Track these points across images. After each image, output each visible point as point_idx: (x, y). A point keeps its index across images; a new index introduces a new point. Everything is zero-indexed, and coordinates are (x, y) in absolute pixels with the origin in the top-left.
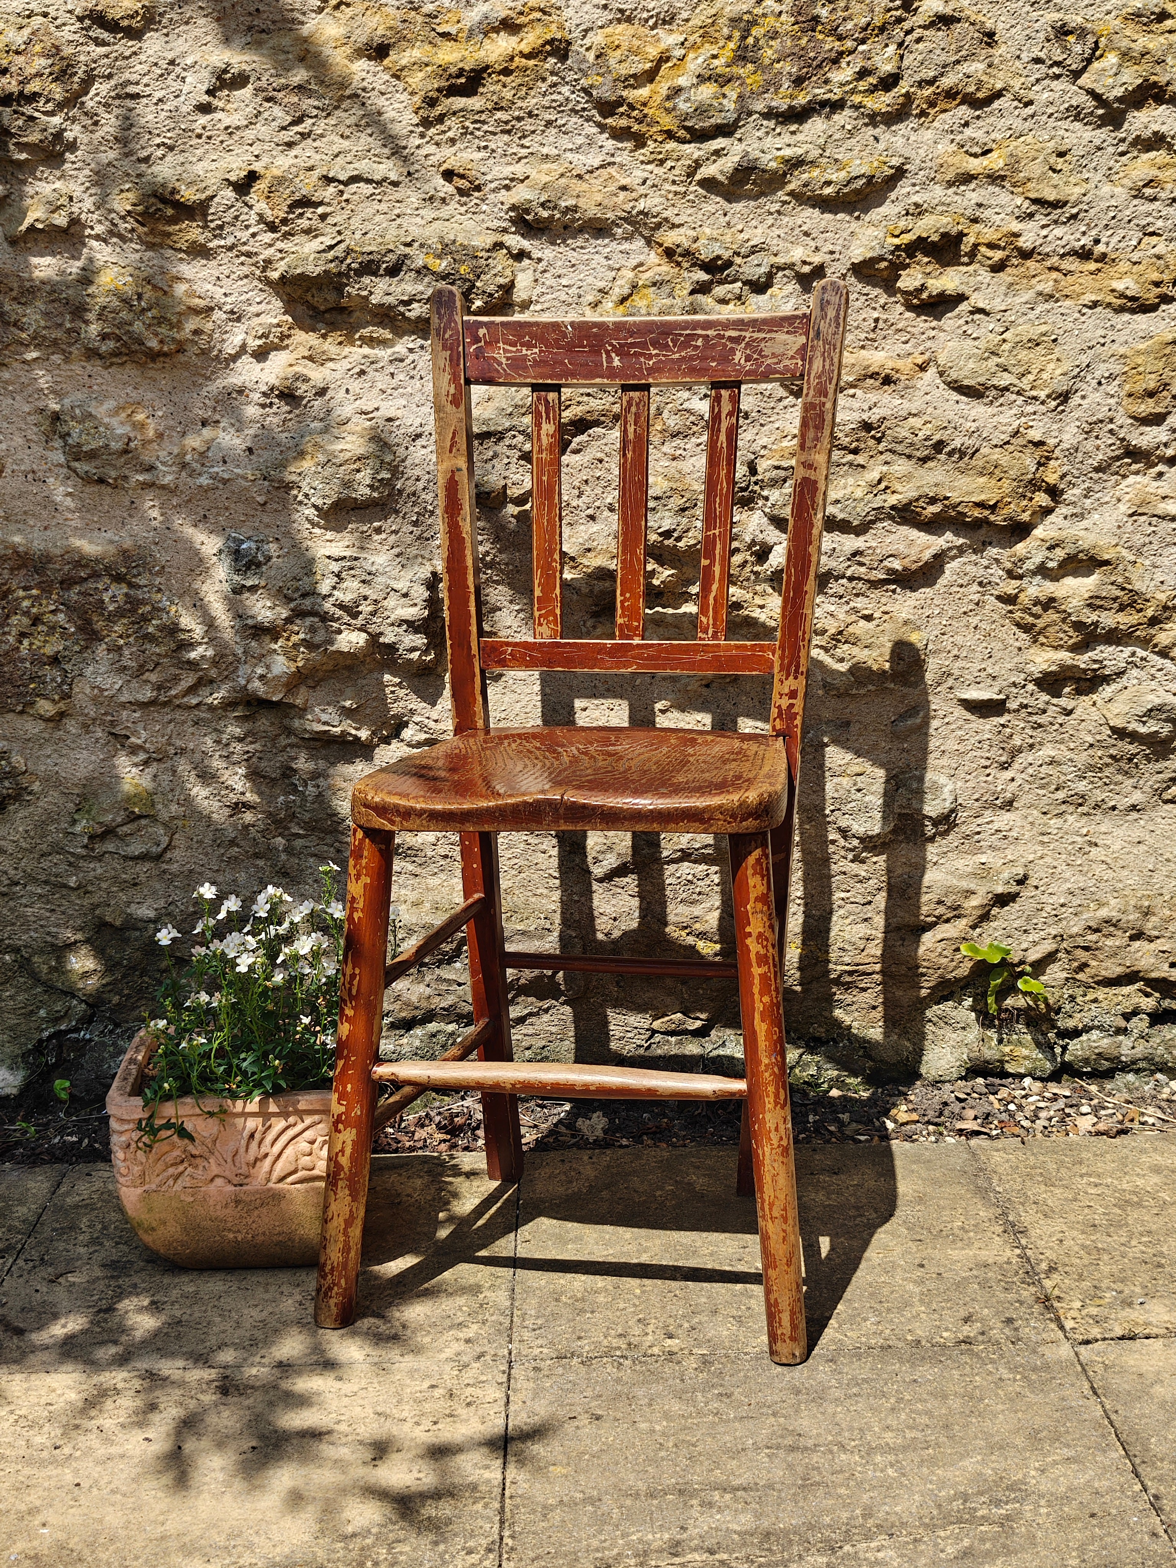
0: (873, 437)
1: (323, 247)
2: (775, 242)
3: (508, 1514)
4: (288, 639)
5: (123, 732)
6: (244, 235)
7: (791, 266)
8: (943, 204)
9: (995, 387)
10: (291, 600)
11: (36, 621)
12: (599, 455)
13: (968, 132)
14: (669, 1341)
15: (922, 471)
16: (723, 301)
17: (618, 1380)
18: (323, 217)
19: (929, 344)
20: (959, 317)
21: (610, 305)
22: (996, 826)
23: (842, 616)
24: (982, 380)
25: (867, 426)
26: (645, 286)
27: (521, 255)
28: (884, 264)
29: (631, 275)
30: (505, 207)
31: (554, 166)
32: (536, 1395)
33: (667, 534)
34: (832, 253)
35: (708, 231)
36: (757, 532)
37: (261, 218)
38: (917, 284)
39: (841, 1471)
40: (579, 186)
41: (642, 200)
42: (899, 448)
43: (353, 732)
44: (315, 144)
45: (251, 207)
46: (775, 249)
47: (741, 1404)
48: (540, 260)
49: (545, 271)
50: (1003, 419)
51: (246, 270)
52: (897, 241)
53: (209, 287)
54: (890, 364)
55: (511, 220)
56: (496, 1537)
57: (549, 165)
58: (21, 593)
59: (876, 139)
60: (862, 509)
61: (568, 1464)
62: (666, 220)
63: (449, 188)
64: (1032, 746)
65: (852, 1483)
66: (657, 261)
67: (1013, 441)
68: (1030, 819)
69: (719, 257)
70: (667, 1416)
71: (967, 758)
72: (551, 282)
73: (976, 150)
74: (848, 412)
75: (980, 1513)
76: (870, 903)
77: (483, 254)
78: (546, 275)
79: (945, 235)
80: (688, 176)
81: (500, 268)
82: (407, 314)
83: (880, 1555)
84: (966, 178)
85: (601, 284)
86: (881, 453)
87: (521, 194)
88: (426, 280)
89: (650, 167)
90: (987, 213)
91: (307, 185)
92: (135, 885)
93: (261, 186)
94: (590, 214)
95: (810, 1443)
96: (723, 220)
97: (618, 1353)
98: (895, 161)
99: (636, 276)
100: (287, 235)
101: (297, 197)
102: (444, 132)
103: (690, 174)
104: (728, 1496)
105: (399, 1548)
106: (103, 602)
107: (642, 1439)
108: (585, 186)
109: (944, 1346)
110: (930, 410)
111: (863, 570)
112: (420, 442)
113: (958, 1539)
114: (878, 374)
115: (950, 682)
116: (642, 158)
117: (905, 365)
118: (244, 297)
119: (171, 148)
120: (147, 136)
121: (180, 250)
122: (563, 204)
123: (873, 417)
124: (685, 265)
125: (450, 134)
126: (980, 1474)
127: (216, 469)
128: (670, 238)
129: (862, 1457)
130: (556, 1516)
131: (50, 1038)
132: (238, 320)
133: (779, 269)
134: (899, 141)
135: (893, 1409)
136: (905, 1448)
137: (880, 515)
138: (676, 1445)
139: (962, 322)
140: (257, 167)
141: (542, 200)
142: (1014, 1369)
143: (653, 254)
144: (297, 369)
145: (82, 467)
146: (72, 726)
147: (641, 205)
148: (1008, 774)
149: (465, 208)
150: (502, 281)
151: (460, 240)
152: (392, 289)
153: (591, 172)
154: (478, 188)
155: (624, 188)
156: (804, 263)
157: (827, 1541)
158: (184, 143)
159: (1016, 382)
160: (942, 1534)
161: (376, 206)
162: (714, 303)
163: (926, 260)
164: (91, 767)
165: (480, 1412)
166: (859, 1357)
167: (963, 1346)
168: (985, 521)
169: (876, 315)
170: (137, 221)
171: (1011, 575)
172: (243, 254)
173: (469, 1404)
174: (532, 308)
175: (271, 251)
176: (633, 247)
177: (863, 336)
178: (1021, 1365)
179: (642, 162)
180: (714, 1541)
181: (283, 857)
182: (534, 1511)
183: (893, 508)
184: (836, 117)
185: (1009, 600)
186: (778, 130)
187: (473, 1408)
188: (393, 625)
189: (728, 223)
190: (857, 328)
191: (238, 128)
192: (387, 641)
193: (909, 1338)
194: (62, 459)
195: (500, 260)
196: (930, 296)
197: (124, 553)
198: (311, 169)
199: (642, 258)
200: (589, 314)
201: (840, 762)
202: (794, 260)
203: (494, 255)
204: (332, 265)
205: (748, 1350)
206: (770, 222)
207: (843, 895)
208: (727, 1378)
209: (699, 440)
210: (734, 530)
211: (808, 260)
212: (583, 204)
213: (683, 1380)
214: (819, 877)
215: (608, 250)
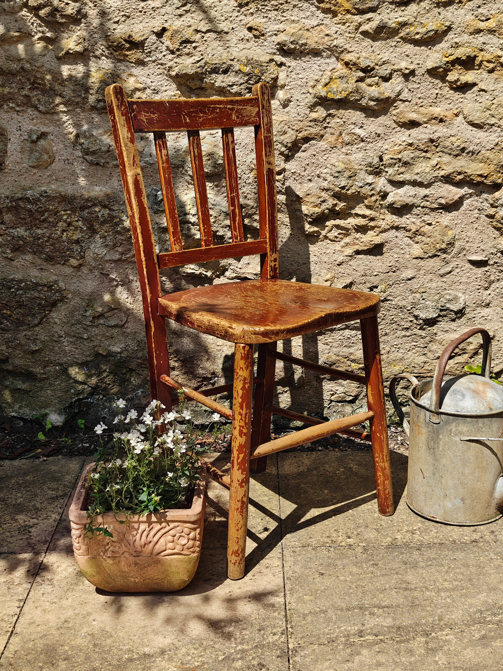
0: (434, 145)
1: (195, 61)
2: (393, 59)
3: (289, 617)
5: (107, 273)
6: (160, 56)
7: (400, 70)
8: (468, 43)
9: (488, 124)
10: (179, 216)
11: (69, 224)
12: (314, 153)
13: (480, 10)
14: (349, 540)
15: (455, 161)
16: (370, 85)
17: (329, 557)
18: (195, 48)
19: (460, 105)
20: (473, 93)
21: (320, 87)
22: (482, 314)
23: (418, 224)
24: (483, 121)
25: (432, 141)
26: (336, 79)
27: (281, 65)
28: (441, 70)
29: (329, 73)
30: (275, 44)
31: (297, 25)
32: (295, 564)
33: (343, 188)
34: (418, 64)
35: (364, 54)
36: (382, 187)
37: (168, 48)
38: (456, 78)
39: (427, 600)
40: (308, 34)
41: (335, 41)
42: (445, 150)
43: (205, 273)
44: (192, 15)
45: (163, 43)
46: (393, 62)
47: (382, 569)
48: (289, 67)
49: (292, 72)
50: (492, 138)
51: (160, 71)
52: (447, 59)
53: (145, 78)
54: (443, 114)
55: (277, 49)
56: (285, 628)
57: (294, 25)
58: (63, 213)
59: (439, 14)
60: (429, 177)
61: (312, 595)
62: (346, 49)
63: (251, 35)
64: (498, 280)
65: (432, 605)
66: (341, 67)
67: (495, 148)
68: (497, 311)
69: (369, 66)
70: (351, 573)
71: (471, 285)
72: (295, 76)
73: (483, 18)
74: (424, 135)
75: (488, 619)
76: (426, 347)
77: (265, 64)
78: (292, 73)
79: (468, 57)
80: (356, 30)
81: (272, 70)
82: (231, 91)
83: (448, 637)
84: (479, 31)
85: (317, 78)
86: (438, 152)
87: (282, 38)
88: (240, 76)
89: (339, 26)
90: (487, 47)
91: (188, 34)
92: (112, 338)
93: (167, 34)
94: (312, 47)
95: (413, 587)
96: (371, 50)
97: (328, 545)
98: (447, 24)
99: (332, 74)
100: (179, 56)
101: (184, 39)
102: (248, 10)
103: (357, 29)
104: (381, 610)
105: (244, 632)
106: (98, 217)
107: (341, 584)
108: (310, 34)
109: (466, 543)
110: (460, 134)
111: (428, 203)
113: (480, 631)
114: (437, 118)
115: (464, 252)
116: (335, 22)
117: (449, 114)
118: (159, 83)
119: (128, 17)
120: (118, 12)
121: (132, 62)
122: (301, 42)
123: (435, 137)
124: (354, 69)
125: (251, 11)
126: (486, 601)
127: (147, 159)
128: (347, 57)
129: (436, 593)
130: (309, 618)
131: (75, 401)
132: (157, 93)
133: (395, 71)
134: (449, 15)
135: (447, 572)
136: (453, 589)
137: (437, 179)
138: (356, 587)
139: (474, 95)
140: (166, 25)
141: (291, 40)
142: (496, 554)
143: (339, 64)
145: (89, 158)
146: (85, 270)
147: (335, 43)
148: (488, 292)
149: (257, 44)
150: (273, 76)
151: (255, 58)
152: (225, 80)
153: (313, 28)
154: (263, 35)
155: (327, 35)
156: (406, 69)
157: (424, 631)
158: (134, 15)
159: (498, 122)
160: (473, 628)
161: (218, 43)
162: (366, 86)
163: (460, 67)
164: (93, 288)
165: (272, 571)
166: (430, 548)
167: (474, 544)
168: (482, 183)
169: (437, 92)
170: (113, 49)
171: (492, 206)
172: (159, 64)
173: (267, 567)
174: (285, 88)
175: (172, 62)
177: (431, 101)
178: (500, 552)
179: (336, 24)
180: (377, 631)
182: (299, 616)
183: (442, 176)
184: (422, 4)
185: (491, 217)
186: (396, 10)
187: (269, 569)
188: (223, 227)
189: (373, 51)
190: (428, 97)
191: (158, 8)
192: (220, 234)
193: (451, 539)
194: (80, 154)
195: (272, 67)
196: (461, 84)
197: (107, 196)
198: (190, 26)
199: (335, 66)
200: (311, 91)
201: (416, 287)
202: (402, 67)
203: (270, 65)
204: (199, 69)
205: (383, 544)
206: (391, 50)
207: (415, 344)
208: (375, 557)
209: (358, 147)
210: (372, 186)
211: (408, 67)
212: (309, 42)
213: (356, 558)
214: (405, 336)
215: (320, 62)
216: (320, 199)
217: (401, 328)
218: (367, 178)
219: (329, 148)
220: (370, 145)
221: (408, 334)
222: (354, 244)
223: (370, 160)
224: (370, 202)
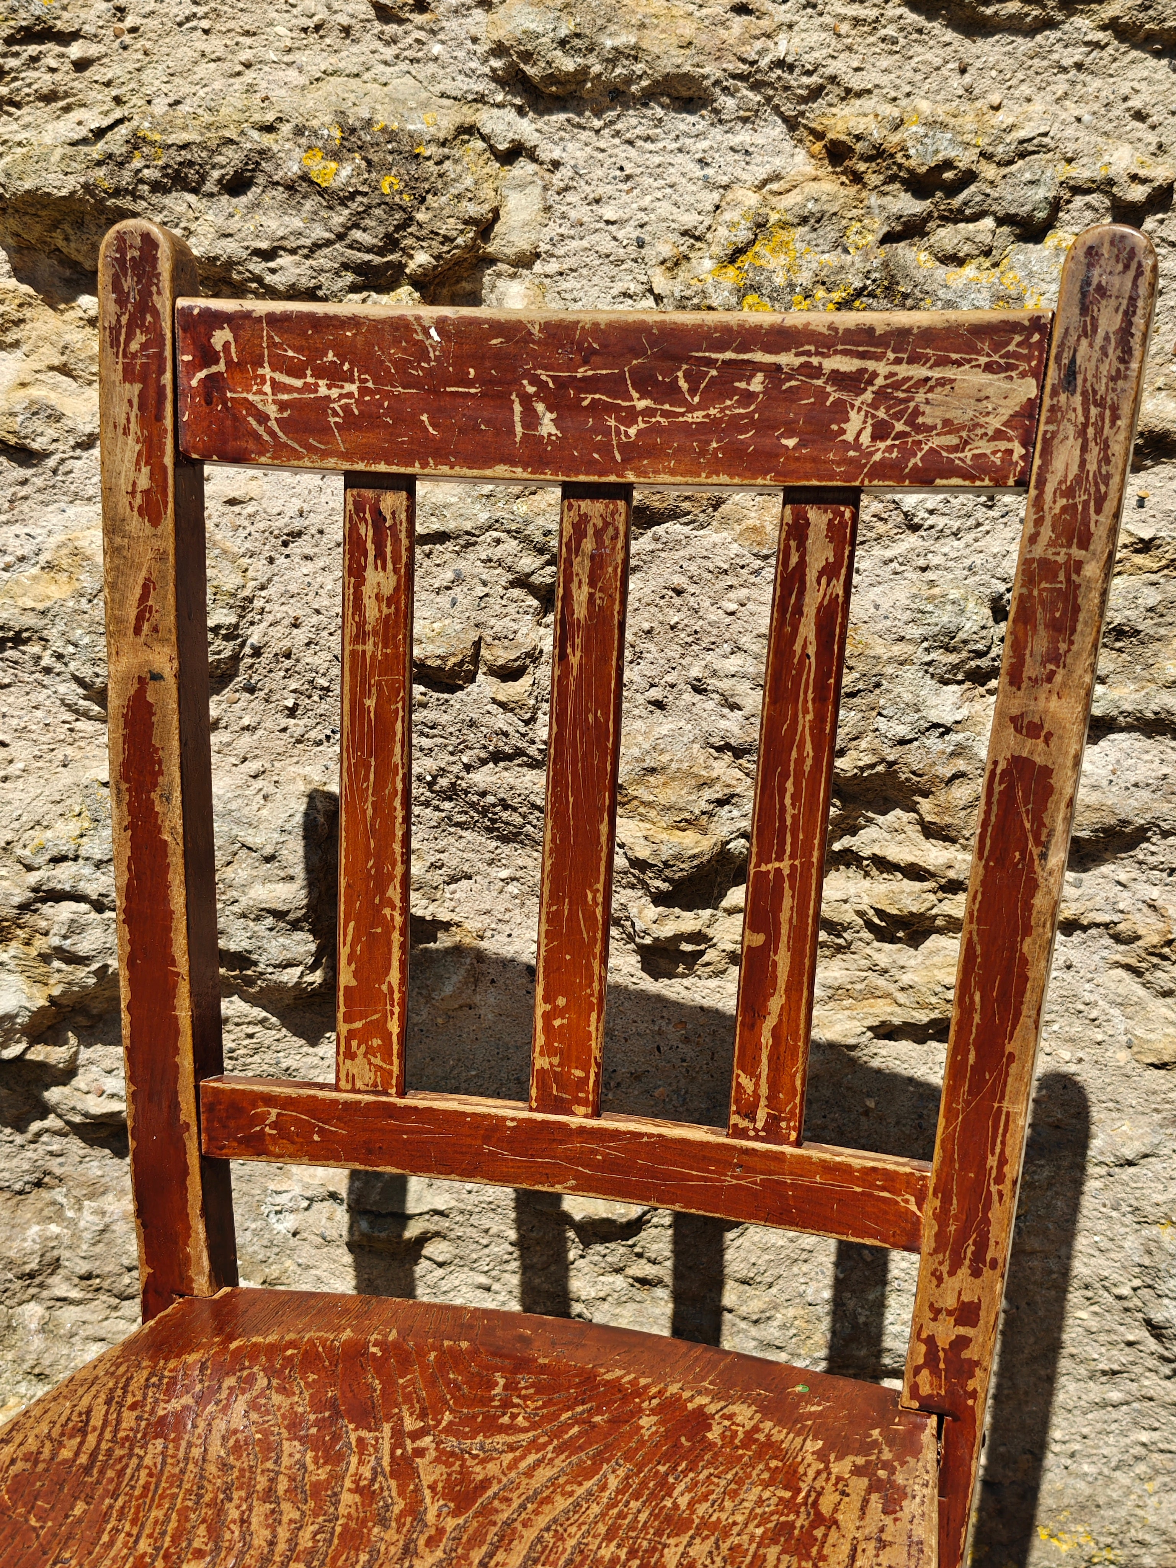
1: (83, 132)
2: (1070, 132)
4: (28, 943)
7: (1104, 186)
10: (29, 868)
12: (679, 580)
16: (955, 260)
18: (81, 65)
21: (708, 264)
26: (784, 225)
27: (515, 154)
29: (752, 199)
30: (481, 49)
35: (925, 106)
41: (782, 38)
46: (1070, 148)
48: (556, 165)
49: (567, 189)
62: (833, 80)
66: (810, 169)
69: (948, 164)
72: (582, 212)
77: (431, 150)
78: (571, 197)
81: (468, 181)
82: (269, 279)
85: (689, 220)
87: (515, 20)
88: (308, 205)
94: (666, 66)
96: (957, 83)
99: (764, 203)
101: (23, 19)
112: (297, 548)
122: (609, 43)
124: (873, 179)
128: (842, 120)
133: (1077, 190)
141: (563, 32)
143: (801, 155)
144: (35, 392)
147: (782, 47)
149: (393, 50)
150: (472, 210)
151: (383, 119)
152: (234, 225)
154: (421, 5)
156: (1134, 178)
161: (200, 43)
162: (932, 264)
174: (538, 267)
176: (759, 139)
181: (37, 1342)
192: (233, 947)
195: (470, 164)
199: (778, 162)
200: (661, 283)
201: (1159, 1198)
202: (1112, 172)
203: (456, 153)
204: (101, 172)
206: (1061, 88)
207: (1144, 1436)
209: (889, 554)
210: (953, 737)
211: (1142, 173)
212: (652, 42)
214: (1104, 1405)
215: (704, 144)
216: (709, 794)
217: (1083, 1371)
218: (932, 701)
219: (749, 559)
220: (949, 546)
221: (1115, 1396)
222: (872, 994)
223: (945, 617)
224: (944, 809)
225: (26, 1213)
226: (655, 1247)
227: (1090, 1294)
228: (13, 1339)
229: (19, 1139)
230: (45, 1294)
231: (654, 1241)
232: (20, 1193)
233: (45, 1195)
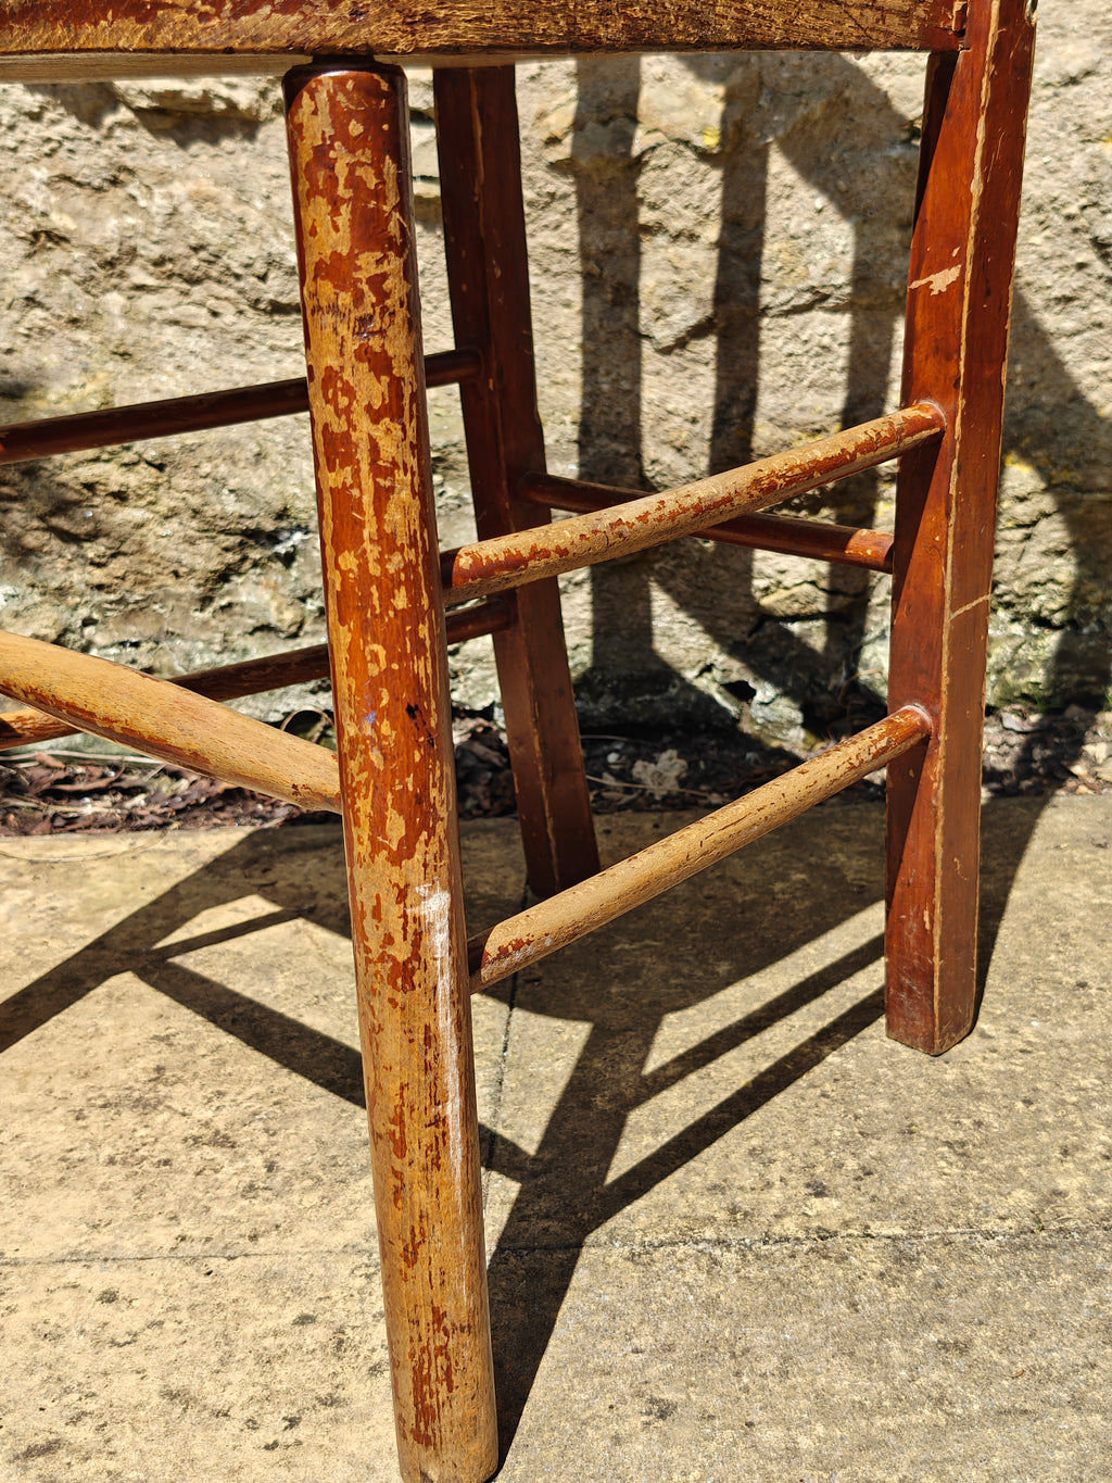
14: (817, 1204)
17: (710, 1305)
43: (225, 92)
47: (991, 1374)
70: (823, 1406)
97: (709, 1233)
181: (121, 325)
201: (1101, 115)
205: (991, 1224)
208: (953, 1300)
213: (853, 1305)
214: (1058, 335)
217: (1038, 301)
225: (105, 209)
226: (655, 190)
227: (1041, 217)
228: (99, 324)
229: (95, 136)
230: (125, 284)
231: (654, 183)
232: (99, 189)
233: (120, 192)
